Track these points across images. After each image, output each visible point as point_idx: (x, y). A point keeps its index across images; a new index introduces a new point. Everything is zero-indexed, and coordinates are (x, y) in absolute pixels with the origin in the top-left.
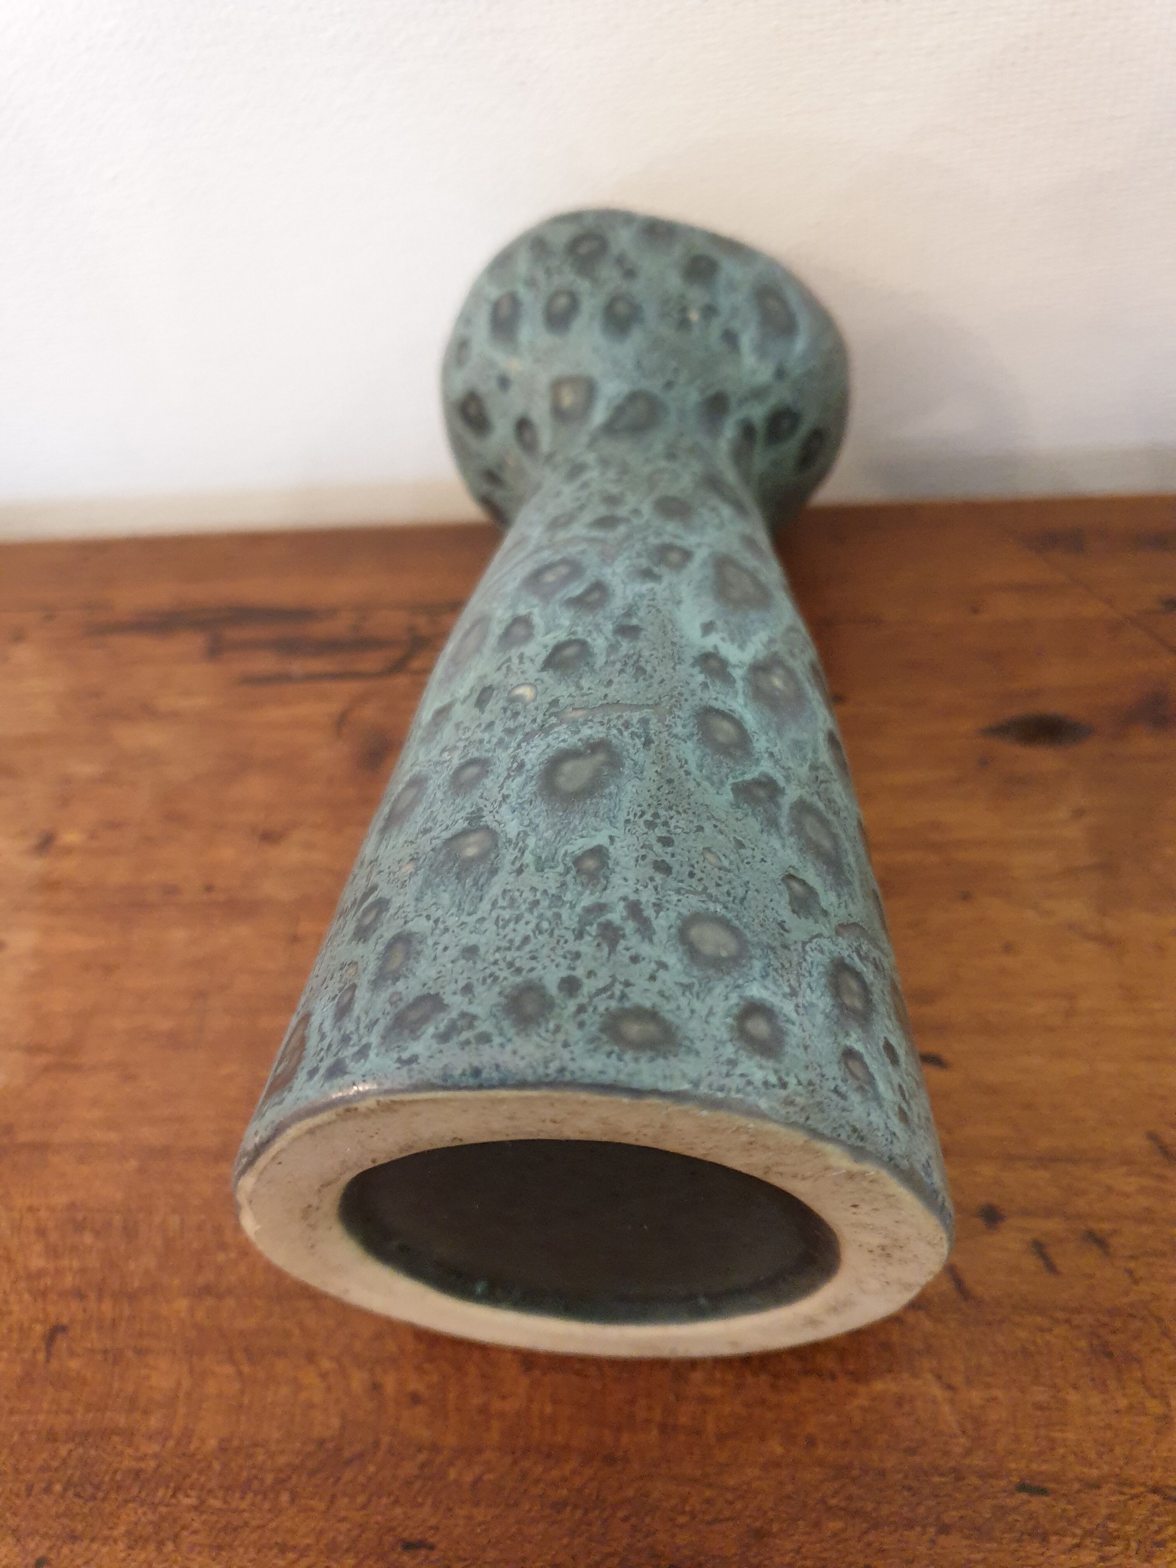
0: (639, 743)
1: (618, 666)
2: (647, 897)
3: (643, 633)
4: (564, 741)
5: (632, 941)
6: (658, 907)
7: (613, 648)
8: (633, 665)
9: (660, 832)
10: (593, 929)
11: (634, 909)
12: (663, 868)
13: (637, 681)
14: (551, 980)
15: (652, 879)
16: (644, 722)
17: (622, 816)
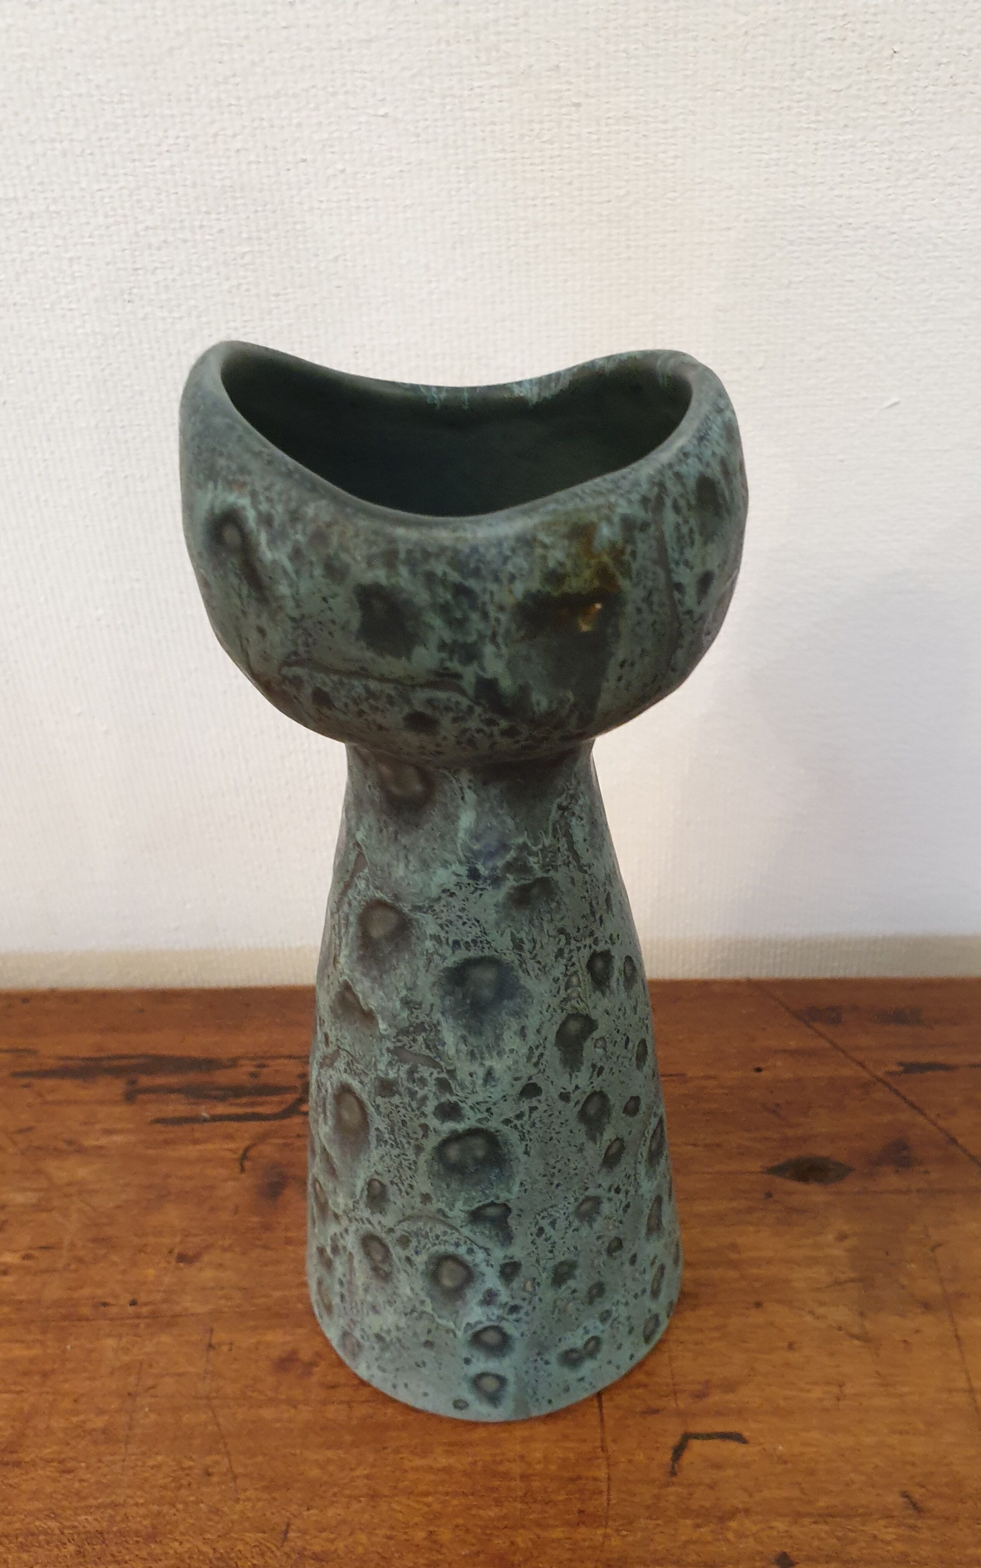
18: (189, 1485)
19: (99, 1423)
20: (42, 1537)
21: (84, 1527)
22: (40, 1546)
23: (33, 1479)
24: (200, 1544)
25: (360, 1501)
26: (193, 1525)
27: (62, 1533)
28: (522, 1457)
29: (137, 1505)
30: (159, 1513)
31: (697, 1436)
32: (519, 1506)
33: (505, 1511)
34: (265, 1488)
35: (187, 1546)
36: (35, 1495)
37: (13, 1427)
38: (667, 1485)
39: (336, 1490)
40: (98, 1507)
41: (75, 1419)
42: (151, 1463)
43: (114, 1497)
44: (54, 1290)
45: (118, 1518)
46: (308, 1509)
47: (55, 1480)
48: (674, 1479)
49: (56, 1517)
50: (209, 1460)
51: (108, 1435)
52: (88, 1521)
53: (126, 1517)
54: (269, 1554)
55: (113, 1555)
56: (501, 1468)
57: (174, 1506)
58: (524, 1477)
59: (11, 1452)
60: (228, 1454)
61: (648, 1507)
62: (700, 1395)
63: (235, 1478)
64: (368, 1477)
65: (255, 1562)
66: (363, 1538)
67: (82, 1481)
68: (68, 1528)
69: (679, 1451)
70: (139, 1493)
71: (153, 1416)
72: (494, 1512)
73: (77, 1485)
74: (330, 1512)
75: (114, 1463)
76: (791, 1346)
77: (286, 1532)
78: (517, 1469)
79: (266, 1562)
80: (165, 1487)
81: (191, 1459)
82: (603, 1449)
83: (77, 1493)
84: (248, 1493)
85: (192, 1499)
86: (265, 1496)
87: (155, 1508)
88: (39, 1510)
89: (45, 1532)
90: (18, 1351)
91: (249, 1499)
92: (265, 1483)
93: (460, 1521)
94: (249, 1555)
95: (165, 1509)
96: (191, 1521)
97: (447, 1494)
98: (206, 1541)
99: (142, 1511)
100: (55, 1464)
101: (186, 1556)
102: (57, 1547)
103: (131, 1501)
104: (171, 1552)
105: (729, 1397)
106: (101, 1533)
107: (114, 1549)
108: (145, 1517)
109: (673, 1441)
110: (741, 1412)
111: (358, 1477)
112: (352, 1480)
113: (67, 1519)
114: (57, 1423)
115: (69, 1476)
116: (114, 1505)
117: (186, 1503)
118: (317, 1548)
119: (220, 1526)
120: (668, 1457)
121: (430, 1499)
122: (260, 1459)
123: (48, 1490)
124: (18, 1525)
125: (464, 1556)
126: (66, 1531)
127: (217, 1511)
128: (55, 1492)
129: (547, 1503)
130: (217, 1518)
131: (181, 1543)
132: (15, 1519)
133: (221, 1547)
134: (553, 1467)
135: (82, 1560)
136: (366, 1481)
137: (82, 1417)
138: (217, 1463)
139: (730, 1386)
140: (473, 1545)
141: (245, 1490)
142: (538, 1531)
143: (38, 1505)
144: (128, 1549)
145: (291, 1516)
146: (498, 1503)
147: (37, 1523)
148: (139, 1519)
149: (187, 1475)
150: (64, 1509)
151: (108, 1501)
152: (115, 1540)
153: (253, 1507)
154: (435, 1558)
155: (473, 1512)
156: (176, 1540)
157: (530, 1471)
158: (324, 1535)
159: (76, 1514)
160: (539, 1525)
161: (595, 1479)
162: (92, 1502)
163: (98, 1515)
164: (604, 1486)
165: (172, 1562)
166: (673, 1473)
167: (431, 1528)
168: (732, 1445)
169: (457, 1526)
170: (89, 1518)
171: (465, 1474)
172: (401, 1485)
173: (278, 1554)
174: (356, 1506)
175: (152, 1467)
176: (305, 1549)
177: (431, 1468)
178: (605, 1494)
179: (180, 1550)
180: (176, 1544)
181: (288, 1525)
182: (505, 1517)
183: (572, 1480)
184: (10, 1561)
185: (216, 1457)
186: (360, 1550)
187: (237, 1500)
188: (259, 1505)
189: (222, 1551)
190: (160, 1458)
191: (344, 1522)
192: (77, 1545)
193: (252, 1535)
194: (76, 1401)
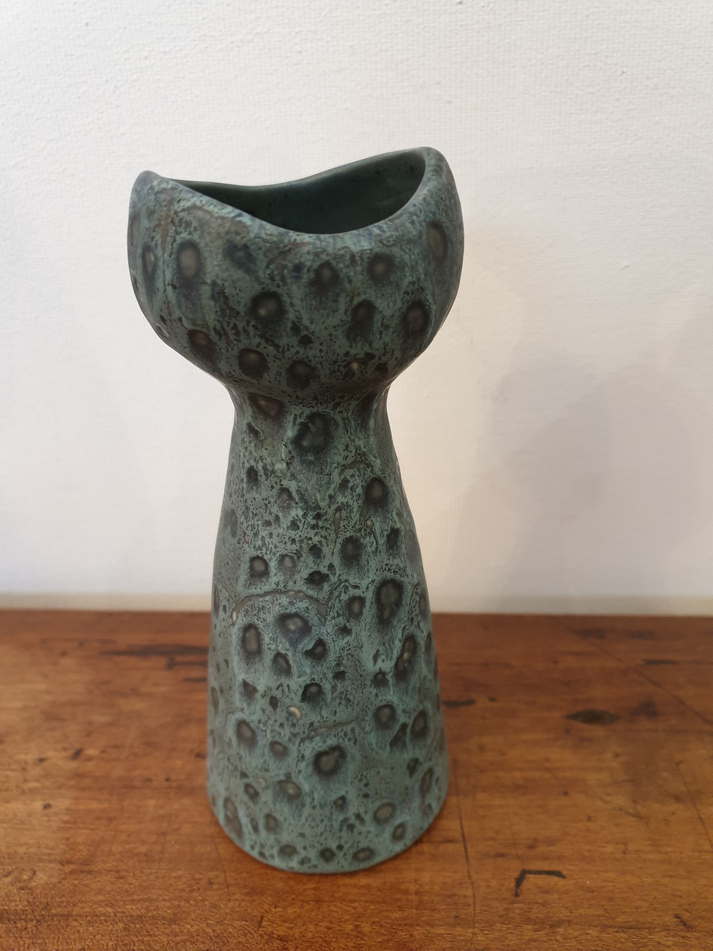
0: (352, 743)
1: (338, 701)
2: (362, 811)
3: (347, 675)
4: (320, 747)
5: (359, 827)
6: (366, 812)
7: (334, 688)
8: (344, 698)
9: (364, 782)
10: (345, 828)
11: (358, 816)
12: (366, 796)
13: (347, 709)
14: (333, 846)
15: (363, 802)
16: (353, 730)
17: (349, 781)
18: (199, 889)
19: (143, 849)
20: (102, 918)
21: (130, 912)
22: (101, 923)
23: (99, 881)
24: (204, 926)
25: (310, 904)
26: (200, 914)
27: (116, 916)
28: (416, 881)
29: (164, 900)
30: (179, 906)
31: (530, 872)
32: (414, 911)
33: (406, 914)
34: (248, 894)
35: (196, 927)
36: (99, 892)
37: (88, 850)
38: (513, 902)
39: (294, 896)
40: (139, 901)
41: (128, 847)
42: (174, 875)
43: (150, 895)
44: (118, 771)
45: (152, 908)
46: (275, 908)
47: (113, 883)
48: (518, 899)
49: (112, 906)
50: (211, 874)
51: (148, 857)
52: (133, 909)
53: (157, 908)
54: (249, 935)
55: (148, 932)
56: (403, 887)
57: (188, 902)
58: (417, 893)
59: (86, 865)
60: (224, 872)
61: (501, 916)
62: (531, 847)
63: (228, 886)
64: (314, 889)
65: (240, 940)
66: (312, 927)
67: (130, 884)
68: (120, 913)
69: (519, 881)
70: (166, 893)
71: (177, 847)
72: (397, 915)
73: (127, 886)
74: (290, 910)
75: (151, 874)
76: (589, 819)
77: (261, 922)
78: (413, 887)
79: (248, 940)
80: (183, 890)
81: (200, 873)
82: (470, 877)
83: (127, 891)
84: (236, 897)
85: (200, 898)
86: (248, 898)
87: (176, 903)
88: (101, 901)
89: (104, 915)
90: (94, 805)
91: (237, 900)
92: (247, 890)
93: (376, 919)
94: (236, 935)
95: (182, 904)
96: (199, 912)
97: (367, 902)
98: (208, 925)
99: (168, 904)
100: (114, 873)
101: (195, 934)
102: (112, 923)
103: (161, 898)
104: (185, 931)
105: (551, 848)
106: (141, 917)
107: (149, 927)
108: (169, 908)
109: (516, 874)
110: (560, 858)
111: (308, 889)
112: (305, 890)
113: (119, 907)
114: (116, 848)
115: (122, 881)
116: (149, 900)
117: (196, 901)
118: (281, 933)
119: (217, 916)
120: (512, 884)
121: (355, 905)
122: (245, 875)
123: (108, 889)
124: (88, 909)
125: (379, 942)
126: (118, 915)
127: (215, 906)
128: (112, 890)
129: (434, 910)
130: (216, 911)
131: (192, 926)
132: (86, 905)
133: (219, 929)
134: (437, 888)
135: (128, 934)
136: (313, 892)
137: (132, 846)
138: (217, 877)
139: (550, 842)
140: (385, 935)
141: (235, 894)
142: (428, 928)
143: (100, 898)
144: (157, 928)
145: (265, 912)
146: (401, 909)
147: (100, 909)
148: (165, 909)
149: (198, 883)
150: (117, 901)
151: (146, 897)
152: (150, 922)
153: (240, 905)
154: (359, 942)
155: (385, 914)
156: (189, 924)
157: (421, 890)
158: (286, 925)
159: (125, 904)
160: (428, 924)
161: (465, 896)
162: (136, 897)
163: (139, 906)
164: (471, 901)
165: (186, 937)
166: (517, 895)
167: (357, 923)
168: (556, 879)
169: (374, 923)
170: (134, 907)
171: (379, 890)
172: (336, 895)
173: (255, 935)
174: (307, 907)
175: (175, 878)
176: (273, 933)
177: (356, 885)
178: (472, 906)
179: (192, 930)
180: (189, 926)
181: (262, 917)
182: (405, 918)
183: (450, 896)
184: (81, 931)
185: (216, 873)
186: (310, 935)
187: (229, 900)
188: (244, 904)
189: (218, 932)
190: (180, 872)
191: (299, 917)
192: (124, 924)
193: (238, 923)
194: (129, 836)
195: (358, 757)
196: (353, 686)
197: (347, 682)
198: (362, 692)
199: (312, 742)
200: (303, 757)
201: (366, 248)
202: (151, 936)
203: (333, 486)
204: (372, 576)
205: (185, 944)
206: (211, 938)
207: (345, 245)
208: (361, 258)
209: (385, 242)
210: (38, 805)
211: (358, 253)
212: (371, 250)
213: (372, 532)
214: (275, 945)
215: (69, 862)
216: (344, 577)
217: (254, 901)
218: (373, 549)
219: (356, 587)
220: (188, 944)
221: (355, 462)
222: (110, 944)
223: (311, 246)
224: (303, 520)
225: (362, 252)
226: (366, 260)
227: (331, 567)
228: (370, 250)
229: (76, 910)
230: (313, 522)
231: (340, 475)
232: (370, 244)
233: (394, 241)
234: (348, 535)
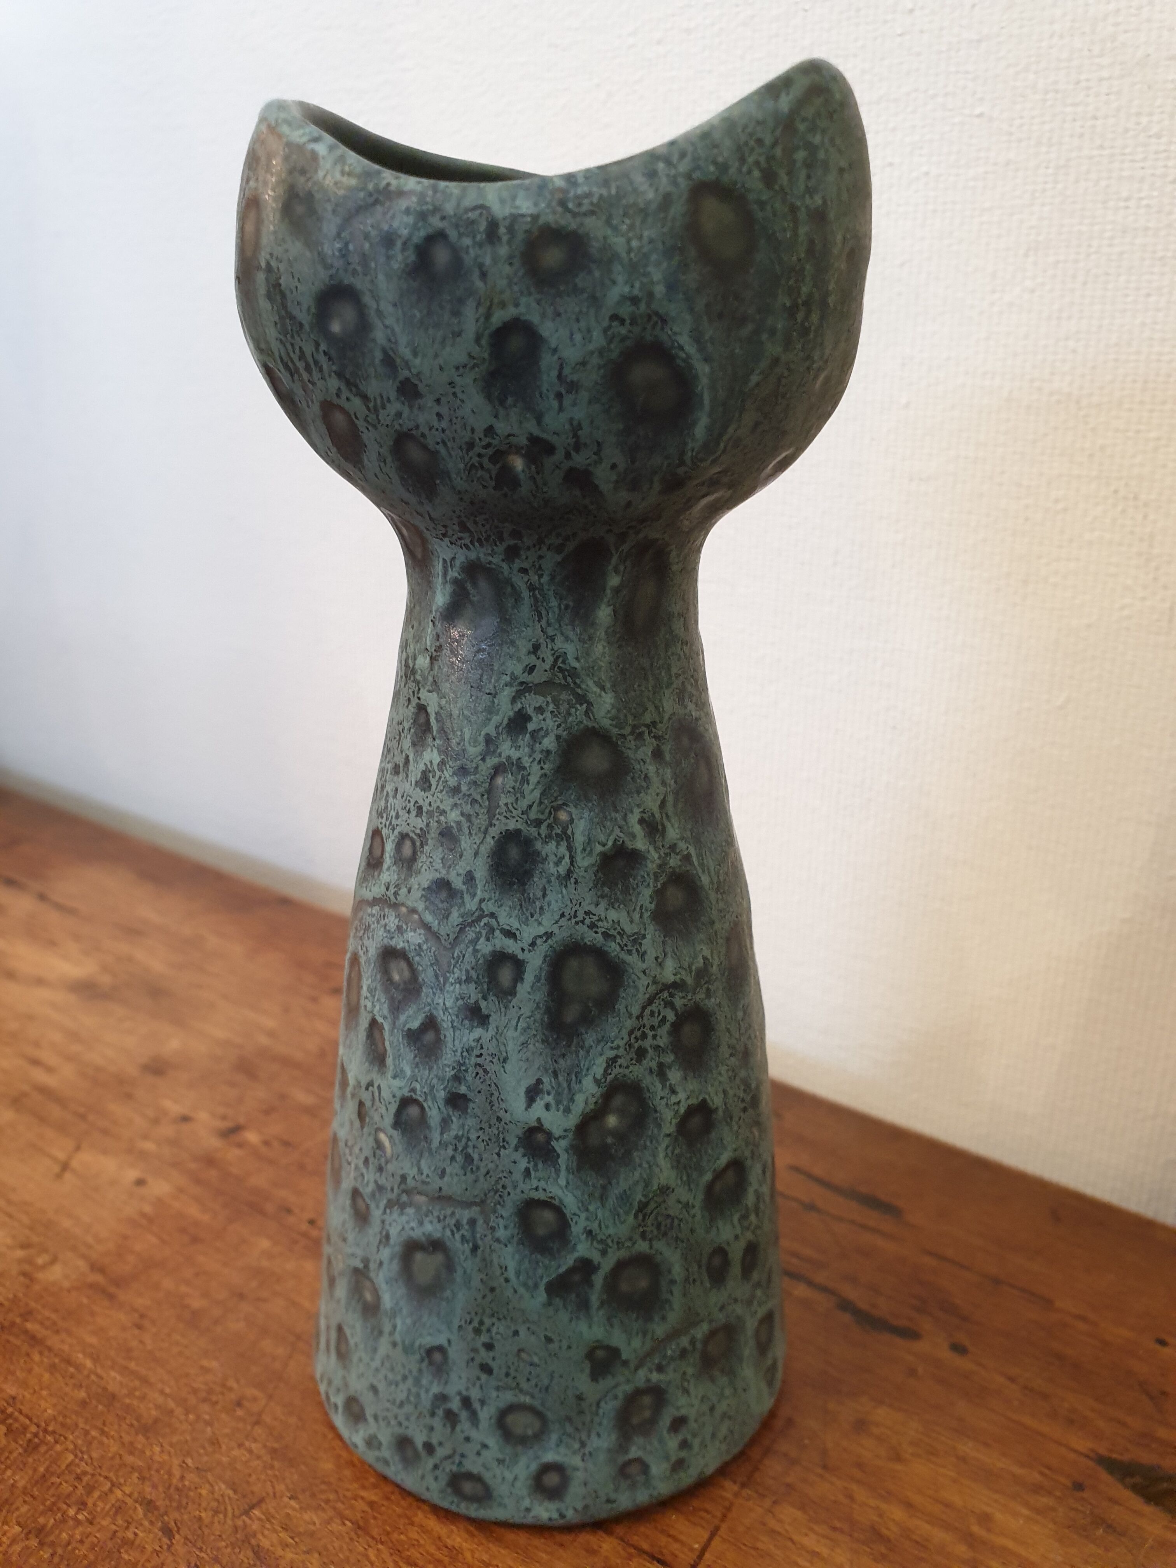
0: (467, 1248)
1: (450, 1152)
2: (475, 1394)
3: (471, 1105)
4: (413, 1229)
5: (464, 1425)
6: (483, 1402)
7: (445, 1123)
8: (462, 1151)
9: (484, 1338)
10: (440, 1412)
11: (466, 1402)
12: (486, 1369)
13: (465, 1175)
14: (419, 1439)
15: (478, 1379)
16: (472, 1222)
17: (456, 1323)
18: (216, 1403)
19: (197, 1303)
20: (71, 1369)
21: (108, 1383)
22: (64, 1377)
23: (111, 1317)
24: (176, 1462)
25: (344, 1524)
26: (187, 1441)
27: (88, 1376)
29: (162, 1392)
30: (172, 1412)
34: (273, 1451)
35: (166, 1458)
36: (99, 1331)
37: (135, 1267)
39: (332, 1497)
40: (131, 1373)
41: (183, 1289)
42: (204, 1362)
43: (151, 1373)
45: (137, 1393)
46: (291, 1498)
47: (123, 1329)
49: (96, 1360)
50: (251, 1392)
51: (194, 1319)
52: (114, 1380)
53: (143, 1398)
54: (221, 1516)
55: (104, 1424)
57: (187, 1414)
59: (116, 1285)
60: (270, 1397)
63: (257, 1423)
64: (371, 1504)
65: (203, 1515)
67: (142, 1342)
68: (96, 1375)
70: (172, 1383)
71: (242, 1325)
73: (135, 1343)
74: (308, 1516)
75: (178, 1344)
77: (252, 1507)
79: (212, 1523)
80: (195, 1391)
81: (237, 1381)
83: (129, 1350)
84: (254, 1446)
85: (207, 1417)
86: (267, 1458)
87: (171, 1404)
88: (91, 1346)
89: (77, 1367)
91: (250, 1451)
92: (276, 1446)
94: (204, 1504)
95: (179, 1411)
96: (188, 1438)
98: (182, 1464)
99: (160, 1400)
101: (156, 1466)
102: (74, 1385)
103: (160, 1386)
104: (148, 1453)
106: (114, 1398)
107: (111, 1418)
108: (158, 1407)
111: (362, 1498)
112: (355, 1497)
113: (102, 1367)
114: (168, 1283)
115: (136, 1332)
116: (145, 1381)
117: (198, 1417)
118: (265, 1543)
119: (205, 1459)
122: (293, 1420)
123: (112, 1333)
124: (66, 1348)
126: (92, 1377)
127: (215, 1442)
128: (115, 1339)
130: (210, 1449)
131: (162, 1451)
132: (69, 1340)
133: (190, 1479)
136: (366, 1508)
137: (189, 1290)
138: (255, 1399)
141: (255, 1440)
143: (93, 1340)
144: (120, 1426)
145: (271, 1494)
147: (79, 1356)
148: (151, 1405)
149: (223, 1394)
150: (108, 1356)
151: (144, 1373)
152: (118, 1411)
153: (248, 1461)
156: (162, 1446)
158: (283, 1535)
159: (112, 1368)
162: (132, 1365)
163: (126, 1380)
165: (140, 1463)
170: (118, 1378)
172: (395, 1536)
173: (229, 1522)
174: (336, 1526)
175: (202, 1368)
176: (254, 1535)
179: (157, 1458)
180: (157, 1449)
181: (261, 1501)
184: (34, 1373)
185: (259, 1394)
187: (240, 1445)
188: (255, 1463)
189: (187, 1483)
190: (214, 1364)
191: (312, 1534)
192: (89, 1395)
193: (223, 1486)
194: (197, 1275)
195: (476, 1283)
196: (481, 1132)
197: (470, 1122)
198: (498, 1155)
199: (402, 1214)
200: (387, 1237)
201: (524, 211)
202: (103, 1432)
203: (496, 719)
204: (547, 923)
205: (131, 1472)
206: (170, 1486)
207: (481, 202)
208: (511, 230)
209: (570, 205)
210: (132, 1174)
211: (504, 219)
212: (535, 217)
213: (566, 837)
214: (241, 1556)
215: (102, 1270)
216: (489, 907)
217: (272, 1467)
218: (562, 869)
219: (509, 934)
220: (136, 1475)
221: (549, 683)
222: (49, 1411)
223: (414, 199)
224: (438, 774)
225: (514, 218)
226: (520, 236)
227: (470, 878)
228: (532, 215)
229: (53, 1341)
230: (453, 781)
231: (514, 700)
232: (536, 204)
233: (592, 204)
234: (512, 825)
